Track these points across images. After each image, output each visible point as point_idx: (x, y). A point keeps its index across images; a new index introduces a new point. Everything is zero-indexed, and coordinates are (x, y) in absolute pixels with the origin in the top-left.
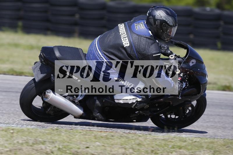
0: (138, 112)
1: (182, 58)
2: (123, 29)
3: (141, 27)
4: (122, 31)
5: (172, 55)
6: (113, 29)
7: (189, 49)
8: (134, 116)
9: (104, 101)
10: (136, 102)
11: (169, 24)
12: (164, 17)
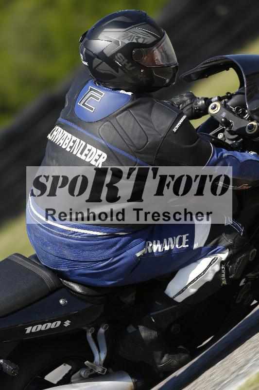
0: (244, 280)
1: (237, 93)
2: (65, 136)
3: (98, 99)
4: (67, 141)
5: (212, 105)
6: (46, 157)
7: (235, 62)
8: (242, 295)
9: (153, 320)
10: (221, 266)
11: (144, 42)
12: (123, 37)
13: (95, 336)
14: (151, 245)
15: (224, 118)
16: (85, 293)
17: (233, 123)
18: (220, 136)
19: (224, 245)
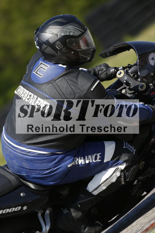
0: (136, 181)
1: (136, 65)
3: (45, 70)
5: (119, 72)
8: (136, 190)
9: (79, 206)
10: (121, 173)
11: (74, 35)
12: (60, 31)
13: (43, 216)
14: (77, 160)
15: (126, 81)
16: (37, 189)
17: (131, 84)
18: (123, 91)
19: (123, 160)
